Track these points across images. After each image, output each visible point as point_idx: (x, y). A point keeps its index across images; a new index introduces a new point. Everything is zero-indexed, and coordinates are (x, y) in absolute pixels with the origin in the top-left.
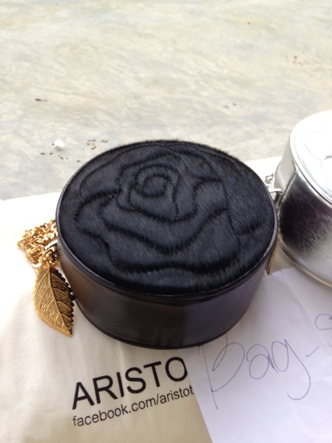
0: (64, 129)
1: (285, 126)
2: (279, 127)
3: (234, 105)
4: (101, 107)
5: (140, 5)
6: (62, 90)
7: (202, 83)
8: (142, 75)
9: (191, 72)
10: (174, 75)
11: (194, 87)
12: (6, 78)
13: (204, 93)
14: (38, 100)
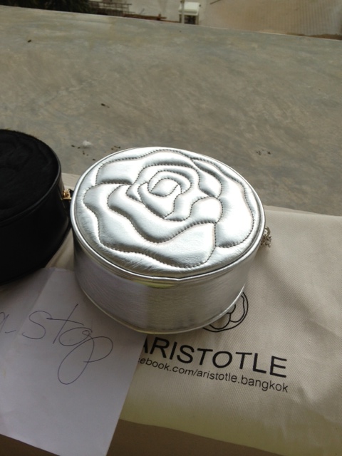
0: (104, 132)
1: (304, 187)
2: (297, 186)
3: (269, 153)
4: (147, 123)
5: (255, 45)
6: (127, 102)
7: (254, 126)
8: (204, 106)
9: (252, 114)
10: (233, 112)
11: (242, 128)
12: (93, 82)
13: (248, 135)
14: (103, 105)
